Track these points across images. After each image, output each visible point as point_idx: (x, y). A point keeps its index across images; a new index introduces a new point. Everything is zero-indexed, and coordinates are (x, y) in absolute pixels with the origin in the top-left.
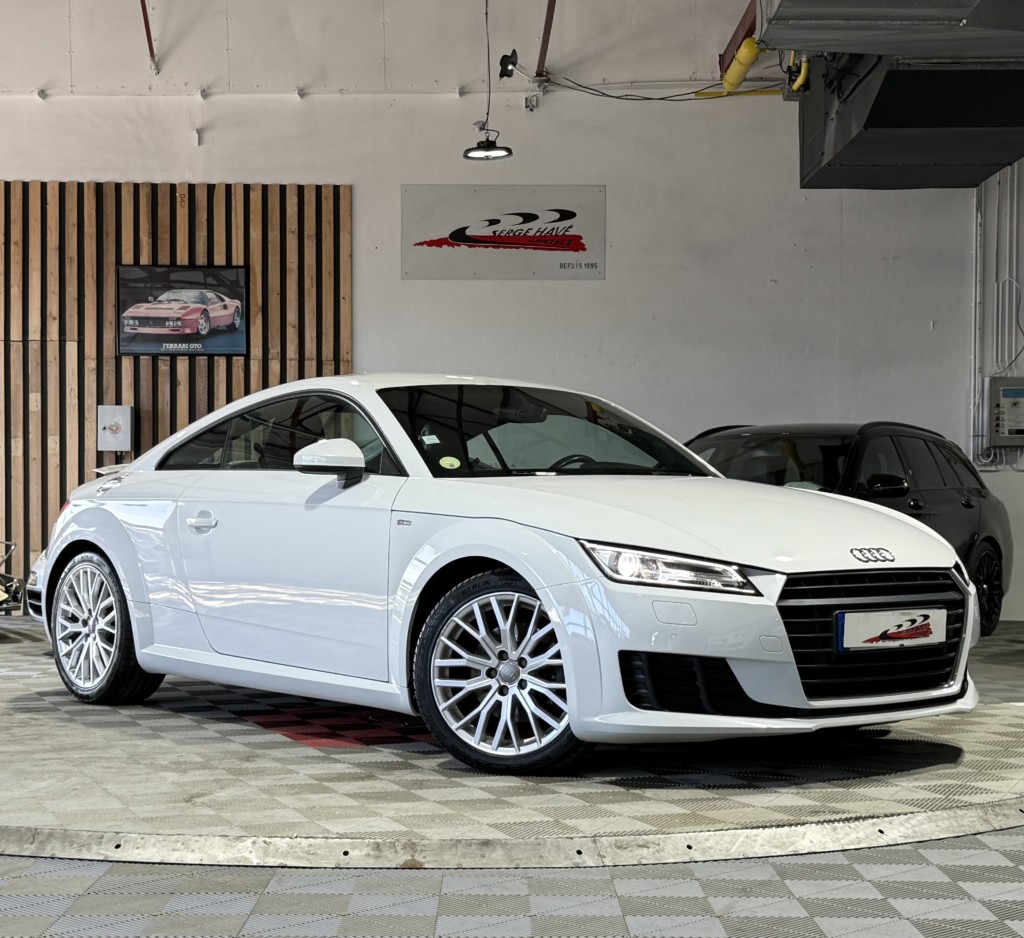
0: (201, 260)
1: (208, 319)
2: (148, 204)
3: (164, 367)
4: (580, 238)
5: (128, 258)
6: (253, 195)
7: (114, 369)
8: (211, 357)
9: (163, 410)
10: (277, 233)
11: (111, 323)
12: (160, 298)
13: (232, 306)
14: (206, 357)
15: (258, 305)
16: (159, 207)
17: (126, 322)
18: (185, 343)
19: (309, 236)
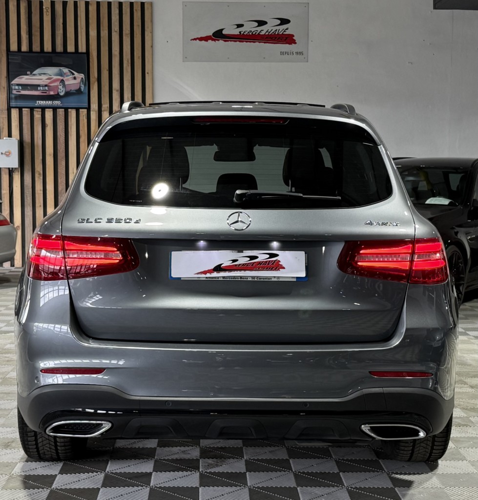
0: (59, 49)
1: (64, 86)
2: (25, 14)
3: (37, 115)
4: (293, 36)
5: (14, 47)
6: (91, 8)
7: (7, 116)
8: (66, 110)
9: (38, 142)
10: (106, 32)
11: (4, 88)
12: (34, 73)
13: (79, 77)
14: (63, 110)
15: (95, 77)
16: (33, 15)
17: (13, 87)
18: (50, 101)
19: (126, 34)
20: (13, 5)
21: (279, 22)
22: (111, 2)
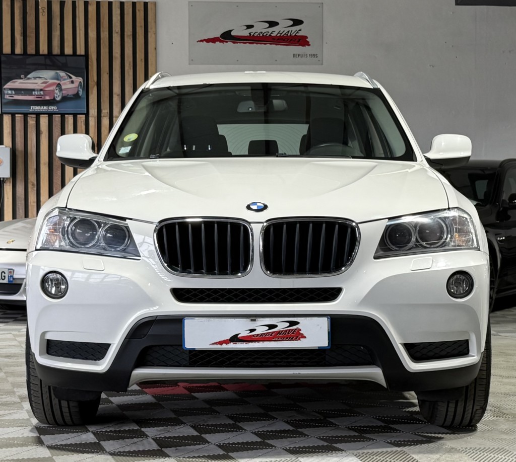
0: (56, 50)
1: (61, 90)
2: (20, 15)
3: (32, 122)
4: (306, 37)
5: (7, 49)
6: (90, 8)
8: (63, 115)
9: (31, 150)
10: (107, 33)
12: (29, 76)
13: (78, 81)
14: (60, 116)
15: (94, 81)
16: (28, 15)
17: (6, 92)
18: (46, 106)
19: (128, 36)
20: (7, 5)
21: (291, 23)
22: (111, 2)
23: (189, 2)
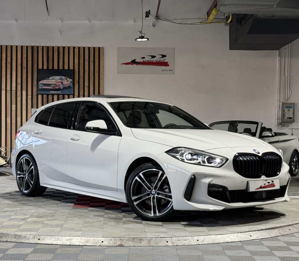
0: (61, 68)
1: (63, 84)
2: (46, 52)
3: (50, 98)
5: (40, 67)
6: (76, 50)
7: (36, 98)
10: (83, 60)
11: (35, 85)
12: (49, 78)
13: (69, 81)
14: (62, 95)
15: (77, 81)
16: (49, 53)
17: (40, 85)
18: (56, 91)
19: (91, 62)
20: (41, 48)
21: (161, 56)
22: (85, 47)
23: (118, 47)
